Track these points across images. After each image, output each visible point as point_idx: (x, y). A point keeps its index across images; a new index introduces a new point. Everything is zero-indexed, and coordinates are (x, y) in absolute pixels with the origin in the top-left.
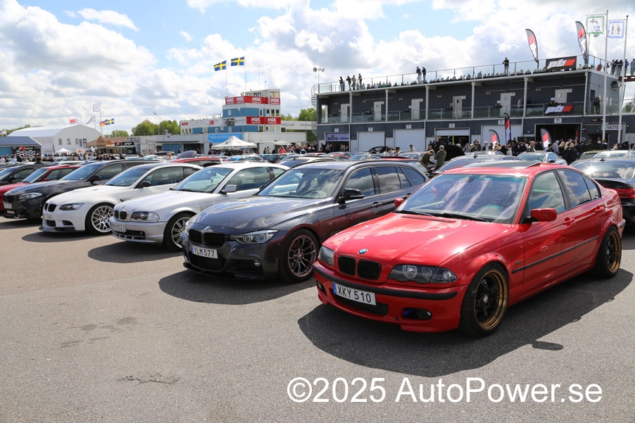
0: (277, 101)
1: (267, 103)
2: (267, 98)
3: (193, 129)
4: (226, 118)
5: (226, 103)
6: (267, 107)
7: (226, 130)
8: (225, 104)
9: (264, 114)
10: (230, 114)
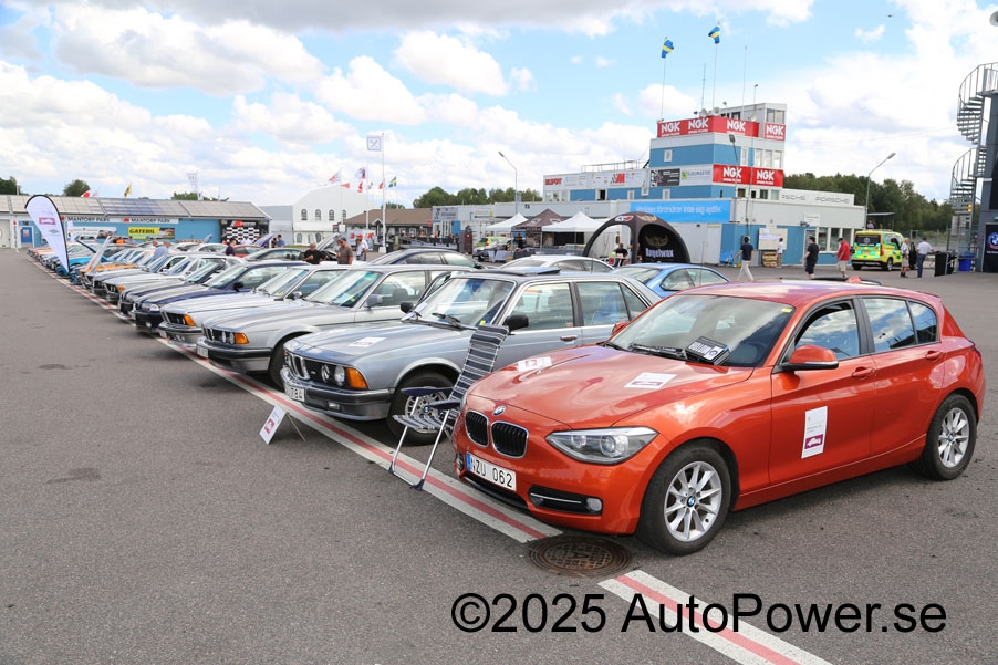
0: (779, 131)
1: (756, 135)
2: (756, 125)
3: (572, 191)
4: (656, 169)
5: (659, 136)
6: (757, 142)
7: (655, 194)
8: (655, 136)
9: (751, 160)
10: (668, 157)
